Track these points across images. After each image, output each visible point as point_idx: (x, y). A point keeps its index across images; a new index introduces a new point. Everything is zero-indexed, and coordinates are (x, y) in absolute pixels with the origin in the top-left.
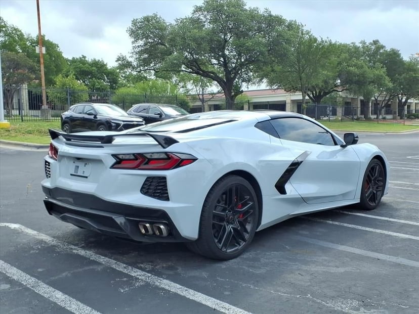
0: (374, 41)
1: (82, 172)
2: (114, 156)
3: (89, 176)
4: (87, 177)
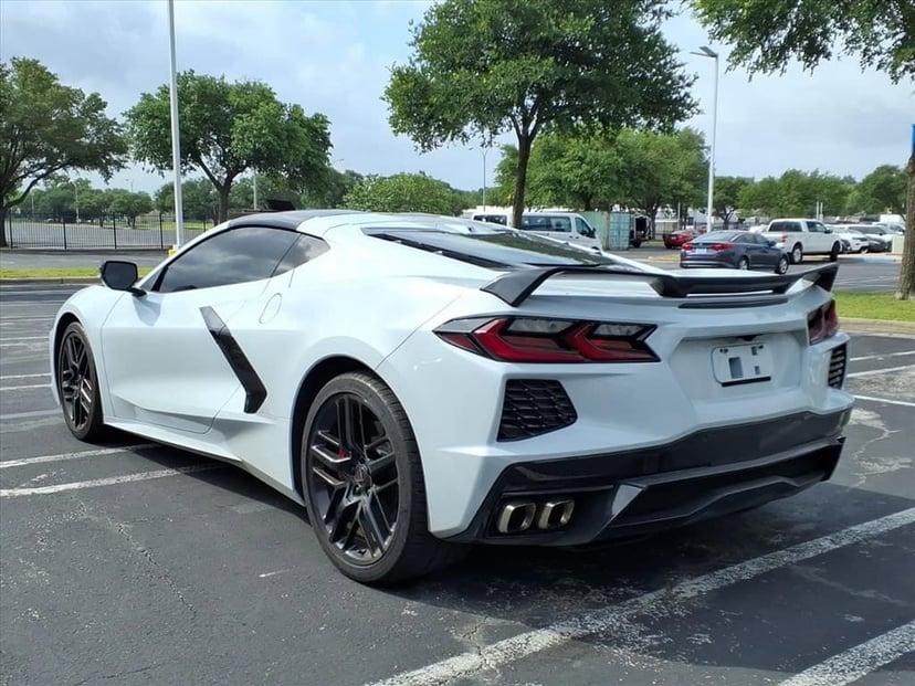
1: (754, 371)
3: (774, 373)
4: (768, 379)
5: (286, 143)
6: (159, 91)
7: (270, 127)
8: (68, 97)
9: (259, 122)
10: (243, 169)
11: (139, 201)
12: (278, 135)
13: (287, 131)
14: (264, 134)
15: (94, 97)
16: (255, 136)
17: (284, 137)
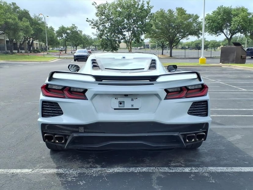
0: (12, 3)
1: (131, 106)
2: (166, 90)
3: (140, 108)
4: (138, 109)
5: (248, 24)
6: (212, 12)
7: (243, 20)
8: (190, 16)
9: (240, 18)
10: (236, 33)
11: (217, 43)
12: (246, 22)
13: (249, 20)
14: (241, 22)
15: (196, 15)
16: (238, 23)
17: (248, 22)
